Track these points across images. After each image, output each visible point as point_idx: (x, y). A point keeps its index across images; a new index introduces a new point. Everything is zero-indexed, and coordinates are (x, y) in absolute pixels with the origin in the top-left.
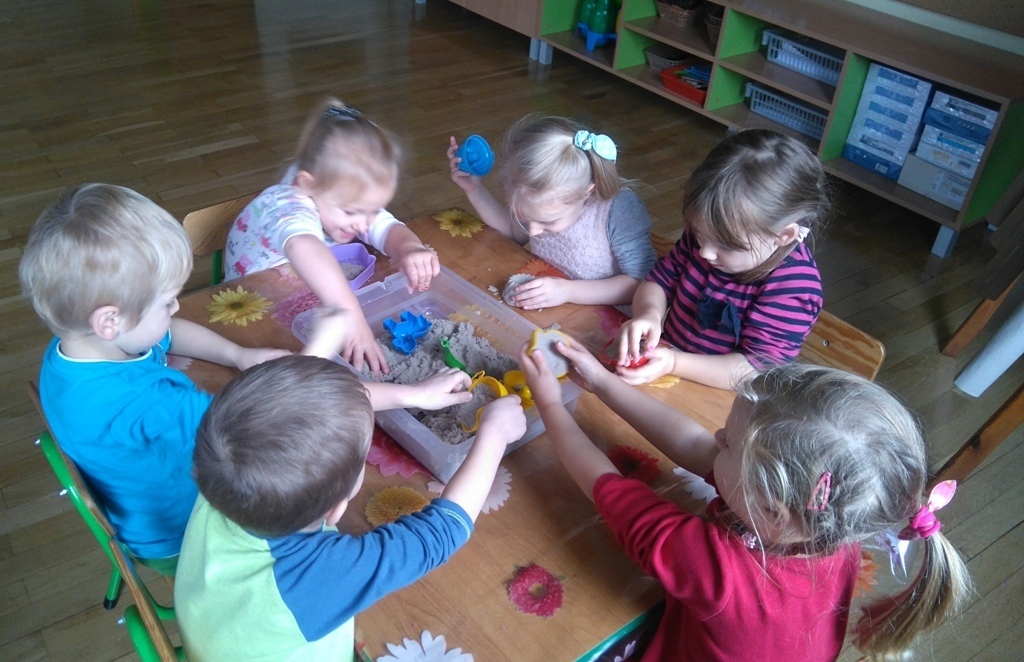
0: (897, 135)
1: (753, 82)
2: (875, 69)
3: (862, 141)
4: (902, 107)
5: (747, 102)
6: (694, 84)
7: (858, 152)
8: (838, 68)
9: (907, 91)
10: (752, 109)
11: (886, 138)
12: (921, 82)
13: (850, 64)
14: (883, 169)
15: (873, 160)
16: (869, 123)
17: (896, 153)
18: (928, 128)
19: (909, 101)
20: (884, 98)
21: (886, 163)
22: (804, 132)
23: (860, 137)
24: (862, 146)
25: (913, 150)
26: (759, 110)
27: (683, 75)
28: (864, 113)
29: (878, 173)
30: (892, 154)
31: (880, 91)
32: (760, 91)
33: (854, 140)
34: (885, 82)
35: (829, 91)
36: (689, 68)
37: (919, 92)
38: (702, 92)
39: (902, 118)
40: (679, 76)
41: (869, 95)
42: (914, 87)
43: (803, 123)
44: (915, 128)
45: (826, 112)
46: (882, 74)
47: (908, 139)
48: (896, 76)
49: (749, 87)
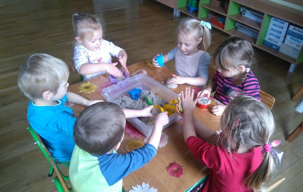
0: (279, 37)
1: (238, 22)
2: (272, 19)
3: (269, 39)
4: (280, 30)
5: (236, 28)
6: (221, 23)
7: (268, 42)
8: (262, 18)
9: (282, 25)
10: (238, 30)
11: (276, 38)
12: (286, 22)
13: (266, 17)
14: (275, 47)
15: (272, 45)
16: (271, 34)
17: (279, 43)
18: (288, 36)
19: (282, 28)
20: (275, 27)
21: (276, 46)
22: (252, 36)
23: (268, 38)
24: (269, 41)
25: (283, 42)
26: (240, 30)
27: (218, 20)
28: (270, 31)
29: (274, 49)
30: (277, 43)
31: (274, 25)
32: (240, 25)
33: (267, 39)
34: (275, 22)
35: (259, 25)
36: (220, 18)
37: (285, 25)
38: (223, 25)
39: (280, 33)
40: (217, 20)
41: (271, 26)
42: (284, 23)
43: (252, 34)
44: (284, 35)
45: (259, 31)
46: (274, 20)
47: (282, 39)
48: (279, 21)
49: (237, 24)
